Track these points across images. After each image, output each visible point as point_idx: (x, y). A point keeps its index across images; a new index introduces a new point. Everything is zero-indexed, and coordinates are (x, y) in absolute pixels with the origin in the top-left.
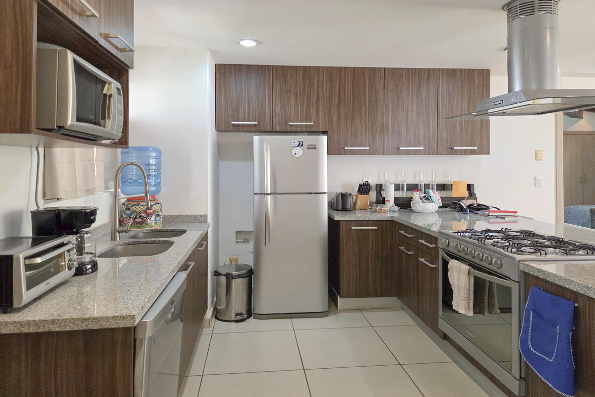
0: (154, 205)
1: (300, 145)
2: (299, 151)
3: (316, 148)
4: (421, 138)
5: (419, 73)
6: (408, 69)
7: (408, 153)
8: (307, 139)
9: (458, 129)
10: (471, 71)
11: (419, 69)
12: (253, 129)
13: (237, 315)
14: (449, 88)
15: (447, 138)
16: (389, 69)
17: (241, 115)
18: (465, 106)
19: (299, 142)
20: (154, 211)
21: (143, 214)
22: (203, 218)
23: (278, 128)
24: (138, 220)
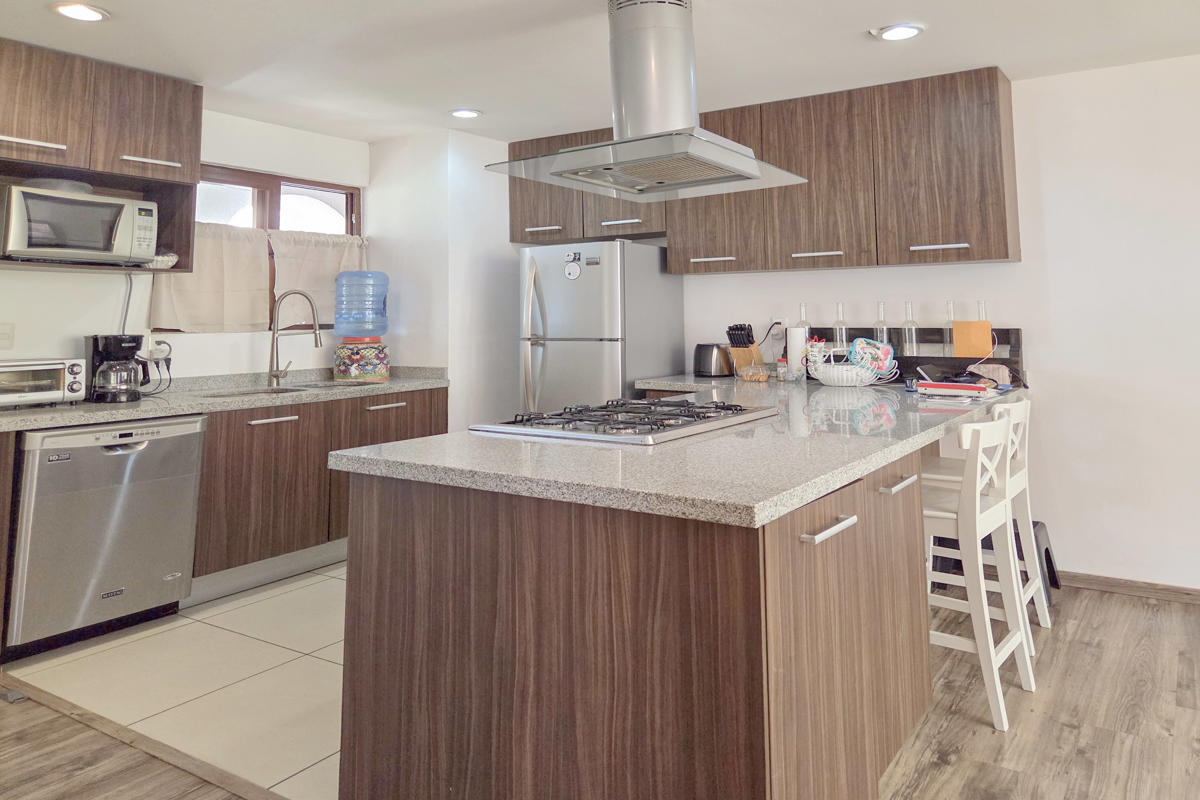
0: (364, 349)
1: (577, 258)
2: (574, 270)
3: (597, 263)
4: (842, 232)
5: (829, 104)
6: (806, 100)
7: (814, 264)
8: (587, 249)
9: (923, 207)
10: (948, 79)
11: (829, 95)
12: (557, 237)
14: (898, 125)
15: (899, 229)
16: (769, 104)
17: (541, 215)
18: (939, 156)
19: (575, 254)
20: (362, 358)
21: (347, 361)
22: (441, 373)
23: (590, 233)
24: (342, 368)
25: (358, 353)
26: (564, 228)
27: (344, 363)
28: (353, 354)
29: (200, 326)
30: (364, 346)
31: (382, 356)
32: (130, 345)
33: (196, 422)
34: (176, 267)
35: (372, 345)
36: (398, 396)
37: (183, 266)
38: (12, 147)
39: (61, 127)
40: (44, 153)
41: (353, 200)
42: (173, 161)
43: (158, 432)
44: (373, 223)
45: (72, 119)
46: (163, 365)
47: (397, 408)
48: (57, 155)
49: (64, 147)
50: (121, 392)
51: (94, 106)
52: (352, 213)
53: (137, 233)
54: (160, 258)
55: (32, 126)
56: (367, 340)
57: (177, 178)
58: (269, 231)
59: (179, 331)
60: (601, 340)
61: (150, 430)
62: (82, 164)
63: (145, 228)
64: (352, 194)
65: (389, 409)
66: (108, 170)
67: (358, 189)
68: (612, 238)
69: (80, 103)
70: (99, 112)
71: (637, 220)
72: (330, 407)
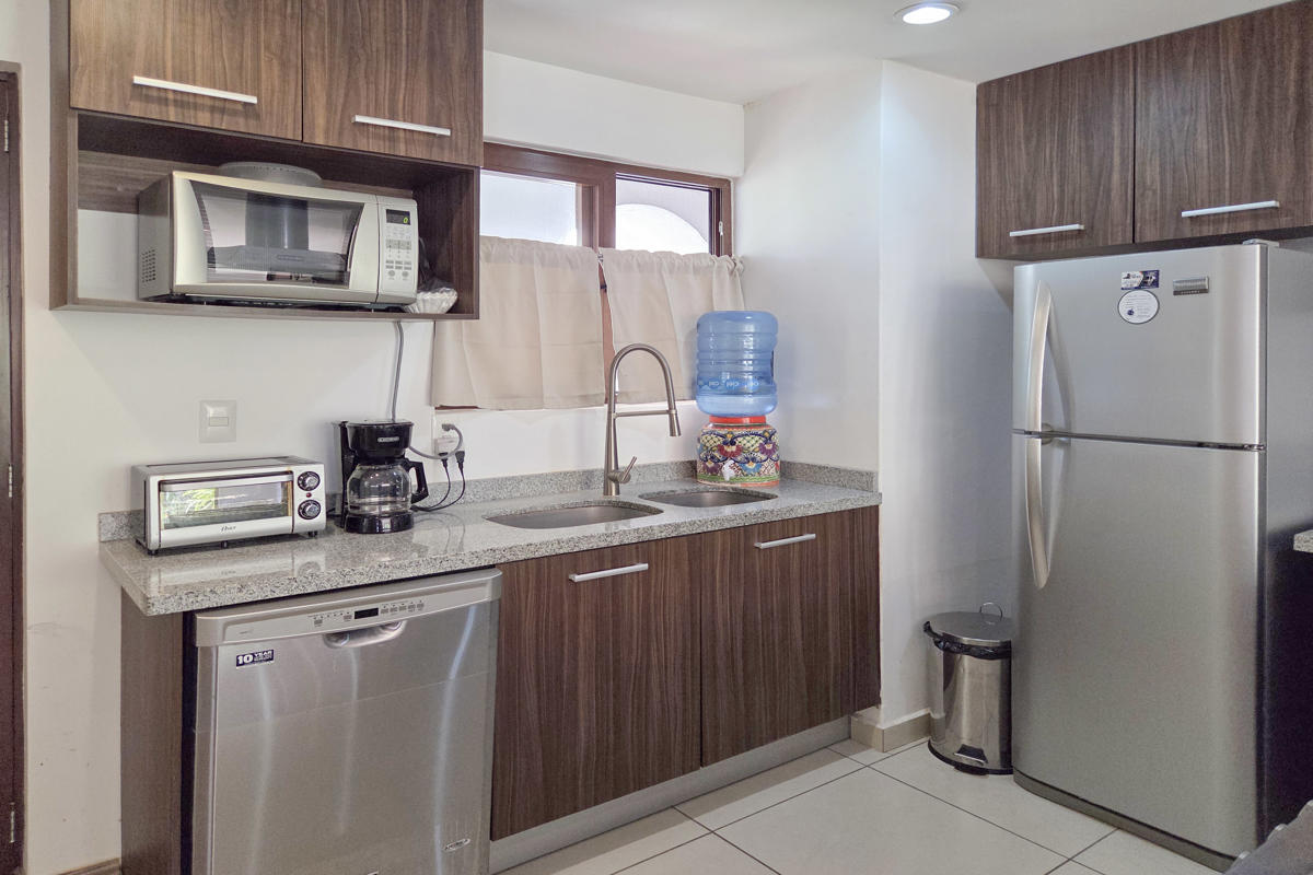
0: (742, 436)
1: (1149, 281)
2: (1143, 304)
3: (1204, 291)
8: (1175, 264)
12: (1073, 244)
13: (964, 750)
17: (1040, 209)
19: (1145, 273)
20: (740, 450)
21: (717, 454)
22: (866, 480)
23: (1150, 235)
24: (710, 464)
25: (733, 443)
26: (1091, 227)
27: (712, 458)
28: (725, 443)
29: (508, 399)
30: (743, 431)
31: (769, 447)
32: (391, 439)
33: (483, 584)
34: (456, 310)
35: (754, 430)
36: (803, 523)
37: (464, 309)
38: (167, 99)
39: (249, 64)
40: (223, 111)
41: (720, 195)
42: (438, 125)
43: (421, 606)
44: (749, 237)
45: (267, 48)
46: (452, 462)
47: (801, 543)
48: (246, 116)
49: (254, 100)
50: (382, 516)
51: (303, 28)
52: (718, 220)
53: (387, 254)
54: (428, 296)
55: (199, 62)
56: (747, 421)
57: (446, 157)
58: (601, 250)
59: (476, 407)
60: (1200, 445)
61: (408, 602)
62: (289, 132)
63: (399, 245)
64: (718, 190)
65: (788, 545)
66: (333, 143)
67: (727, 182)
68: (1237, 239)
69: (277, 18)
70: (312, 35)
71: (1272, 203)
72: (695, 544)
